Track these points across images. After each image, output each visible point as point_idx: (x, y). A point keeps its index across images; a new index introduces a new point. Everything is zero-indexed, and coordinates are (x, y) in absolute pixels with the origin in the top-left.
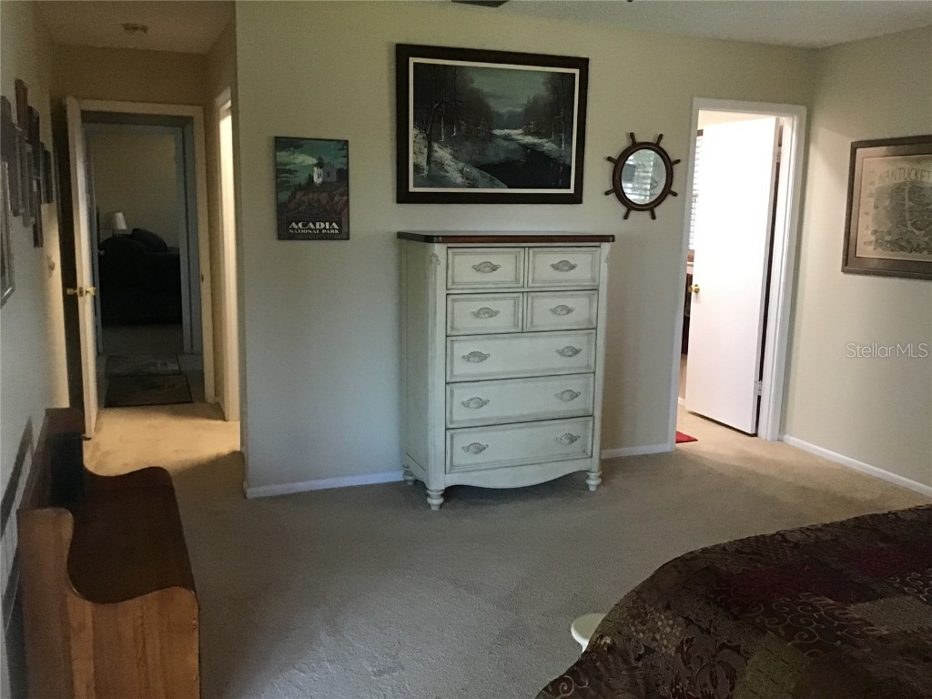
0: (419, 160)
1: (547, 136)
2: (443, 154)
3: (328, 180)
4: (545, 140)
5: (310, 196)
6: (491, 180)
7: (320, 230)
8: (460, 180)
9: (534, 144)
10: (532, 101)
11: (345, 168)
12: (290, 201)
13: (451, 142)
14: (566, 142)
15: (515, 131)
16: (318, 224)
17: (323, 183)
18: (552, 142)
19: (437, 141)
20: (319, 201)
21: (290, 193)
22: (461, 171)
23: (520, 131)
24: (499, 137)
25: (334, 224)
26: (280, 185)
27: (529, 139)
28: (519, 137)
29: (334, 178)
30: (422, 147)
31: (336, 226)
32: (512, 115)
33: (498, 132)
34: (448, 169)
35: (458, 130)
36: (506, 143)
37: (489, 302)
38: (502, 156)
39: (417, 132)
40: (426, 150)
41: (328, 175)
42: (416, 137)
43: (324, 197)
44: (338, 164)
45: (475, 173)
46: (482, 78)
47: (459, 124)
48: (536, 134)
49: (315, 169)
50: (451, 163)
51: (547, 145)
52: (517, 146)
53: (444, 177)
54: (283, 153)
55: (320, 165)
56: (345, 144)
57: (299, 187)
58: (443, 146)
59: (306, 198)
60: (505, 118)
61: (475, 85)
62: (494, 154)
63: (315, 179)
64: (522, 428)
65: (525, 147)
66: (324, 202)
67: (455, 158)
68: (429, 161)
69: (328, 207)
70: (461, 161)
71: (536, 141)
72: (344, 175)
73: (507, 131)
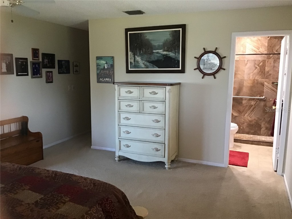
0: (132, 61)
1: (171, 51)
2: (138, 59)
3: (108, 67)
4: (170, 53)
5: (104, 71)
6: (153, 66)
7: (107, 80)
8: (143, 66)
9: (167, 54)
10: (165, 40)
11: (112, 64)
12: (100, 73)
13: (141, 55)
14: (178, 53)
15: (160, 51)
16: (106, 79)
17: (107, 68)
18: (173, 53)
19: (137, 55)
20: (106, 73)
21: (99, 71)
22: (144, 64)
23: (162, 50)
24: (155, 52)
25: (110, 79)
26: (98, 69)
27: (165, 53)
28: (161, 52)
29: (110, 67)
30: (132, 57)
31: (110, 80)
32: (159, 46)
33: (154, 51)
34: (140, 63)
35: (143, 51)
36: (157, 54)
37: (130, 103)
38: (156, 58)
39: (131, 53)
40: (133, 58)
41: (108, 66)
42: (130, 54)
43: (107, 72)
44: (111, 63)
45: (148, 64)
46: (149, 35)
47: (143, 50)
48: (167, 51)
49: (105, 64)
50: (141, 61)
51: (171, 54)
52: (161, 55)
53: (139, 65)
54: (98, 61)
55: (106, 63)
56: (113, 58)
57: (102, 69)
58: (138, 56)
59: (103, 72)
60: (157, 46)
61: (147, 38)
62: (154, 58)
63: (105, 67)
64: (141, 143)
65: (164, 55)
66: (107, 73)
67: (142, 60)
68: (134, 61)
69: (108, 74)
70: (144, 61)
71: (168, 53)
72: (112, 66)
73: (157, 51)
